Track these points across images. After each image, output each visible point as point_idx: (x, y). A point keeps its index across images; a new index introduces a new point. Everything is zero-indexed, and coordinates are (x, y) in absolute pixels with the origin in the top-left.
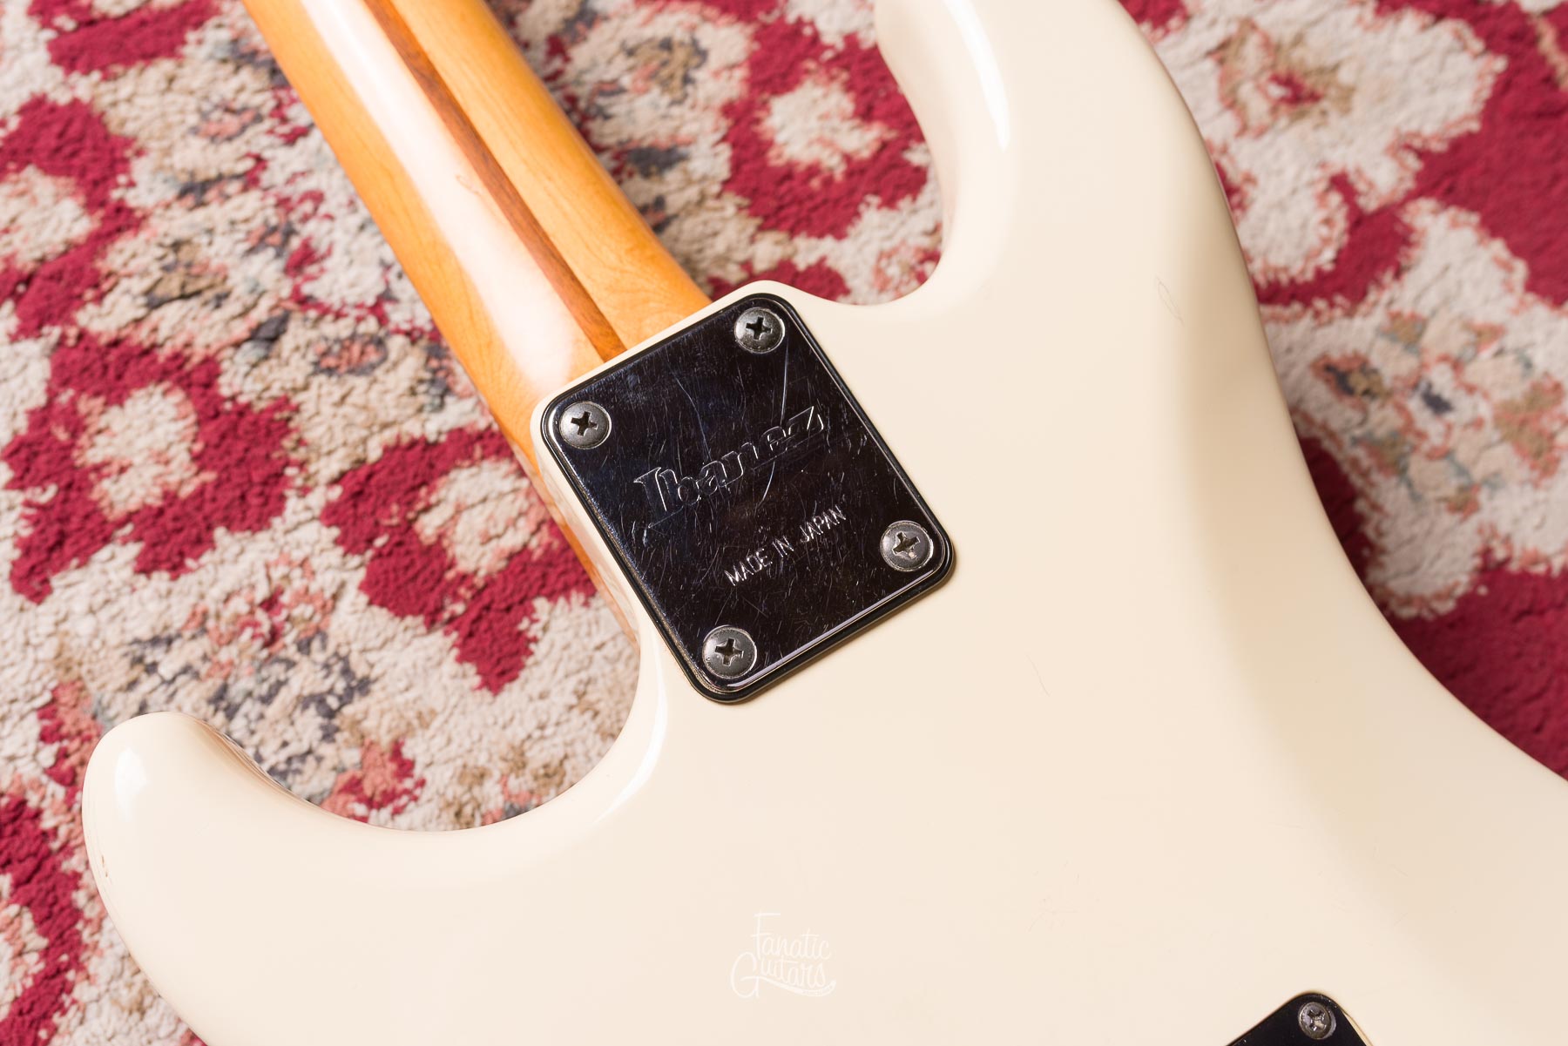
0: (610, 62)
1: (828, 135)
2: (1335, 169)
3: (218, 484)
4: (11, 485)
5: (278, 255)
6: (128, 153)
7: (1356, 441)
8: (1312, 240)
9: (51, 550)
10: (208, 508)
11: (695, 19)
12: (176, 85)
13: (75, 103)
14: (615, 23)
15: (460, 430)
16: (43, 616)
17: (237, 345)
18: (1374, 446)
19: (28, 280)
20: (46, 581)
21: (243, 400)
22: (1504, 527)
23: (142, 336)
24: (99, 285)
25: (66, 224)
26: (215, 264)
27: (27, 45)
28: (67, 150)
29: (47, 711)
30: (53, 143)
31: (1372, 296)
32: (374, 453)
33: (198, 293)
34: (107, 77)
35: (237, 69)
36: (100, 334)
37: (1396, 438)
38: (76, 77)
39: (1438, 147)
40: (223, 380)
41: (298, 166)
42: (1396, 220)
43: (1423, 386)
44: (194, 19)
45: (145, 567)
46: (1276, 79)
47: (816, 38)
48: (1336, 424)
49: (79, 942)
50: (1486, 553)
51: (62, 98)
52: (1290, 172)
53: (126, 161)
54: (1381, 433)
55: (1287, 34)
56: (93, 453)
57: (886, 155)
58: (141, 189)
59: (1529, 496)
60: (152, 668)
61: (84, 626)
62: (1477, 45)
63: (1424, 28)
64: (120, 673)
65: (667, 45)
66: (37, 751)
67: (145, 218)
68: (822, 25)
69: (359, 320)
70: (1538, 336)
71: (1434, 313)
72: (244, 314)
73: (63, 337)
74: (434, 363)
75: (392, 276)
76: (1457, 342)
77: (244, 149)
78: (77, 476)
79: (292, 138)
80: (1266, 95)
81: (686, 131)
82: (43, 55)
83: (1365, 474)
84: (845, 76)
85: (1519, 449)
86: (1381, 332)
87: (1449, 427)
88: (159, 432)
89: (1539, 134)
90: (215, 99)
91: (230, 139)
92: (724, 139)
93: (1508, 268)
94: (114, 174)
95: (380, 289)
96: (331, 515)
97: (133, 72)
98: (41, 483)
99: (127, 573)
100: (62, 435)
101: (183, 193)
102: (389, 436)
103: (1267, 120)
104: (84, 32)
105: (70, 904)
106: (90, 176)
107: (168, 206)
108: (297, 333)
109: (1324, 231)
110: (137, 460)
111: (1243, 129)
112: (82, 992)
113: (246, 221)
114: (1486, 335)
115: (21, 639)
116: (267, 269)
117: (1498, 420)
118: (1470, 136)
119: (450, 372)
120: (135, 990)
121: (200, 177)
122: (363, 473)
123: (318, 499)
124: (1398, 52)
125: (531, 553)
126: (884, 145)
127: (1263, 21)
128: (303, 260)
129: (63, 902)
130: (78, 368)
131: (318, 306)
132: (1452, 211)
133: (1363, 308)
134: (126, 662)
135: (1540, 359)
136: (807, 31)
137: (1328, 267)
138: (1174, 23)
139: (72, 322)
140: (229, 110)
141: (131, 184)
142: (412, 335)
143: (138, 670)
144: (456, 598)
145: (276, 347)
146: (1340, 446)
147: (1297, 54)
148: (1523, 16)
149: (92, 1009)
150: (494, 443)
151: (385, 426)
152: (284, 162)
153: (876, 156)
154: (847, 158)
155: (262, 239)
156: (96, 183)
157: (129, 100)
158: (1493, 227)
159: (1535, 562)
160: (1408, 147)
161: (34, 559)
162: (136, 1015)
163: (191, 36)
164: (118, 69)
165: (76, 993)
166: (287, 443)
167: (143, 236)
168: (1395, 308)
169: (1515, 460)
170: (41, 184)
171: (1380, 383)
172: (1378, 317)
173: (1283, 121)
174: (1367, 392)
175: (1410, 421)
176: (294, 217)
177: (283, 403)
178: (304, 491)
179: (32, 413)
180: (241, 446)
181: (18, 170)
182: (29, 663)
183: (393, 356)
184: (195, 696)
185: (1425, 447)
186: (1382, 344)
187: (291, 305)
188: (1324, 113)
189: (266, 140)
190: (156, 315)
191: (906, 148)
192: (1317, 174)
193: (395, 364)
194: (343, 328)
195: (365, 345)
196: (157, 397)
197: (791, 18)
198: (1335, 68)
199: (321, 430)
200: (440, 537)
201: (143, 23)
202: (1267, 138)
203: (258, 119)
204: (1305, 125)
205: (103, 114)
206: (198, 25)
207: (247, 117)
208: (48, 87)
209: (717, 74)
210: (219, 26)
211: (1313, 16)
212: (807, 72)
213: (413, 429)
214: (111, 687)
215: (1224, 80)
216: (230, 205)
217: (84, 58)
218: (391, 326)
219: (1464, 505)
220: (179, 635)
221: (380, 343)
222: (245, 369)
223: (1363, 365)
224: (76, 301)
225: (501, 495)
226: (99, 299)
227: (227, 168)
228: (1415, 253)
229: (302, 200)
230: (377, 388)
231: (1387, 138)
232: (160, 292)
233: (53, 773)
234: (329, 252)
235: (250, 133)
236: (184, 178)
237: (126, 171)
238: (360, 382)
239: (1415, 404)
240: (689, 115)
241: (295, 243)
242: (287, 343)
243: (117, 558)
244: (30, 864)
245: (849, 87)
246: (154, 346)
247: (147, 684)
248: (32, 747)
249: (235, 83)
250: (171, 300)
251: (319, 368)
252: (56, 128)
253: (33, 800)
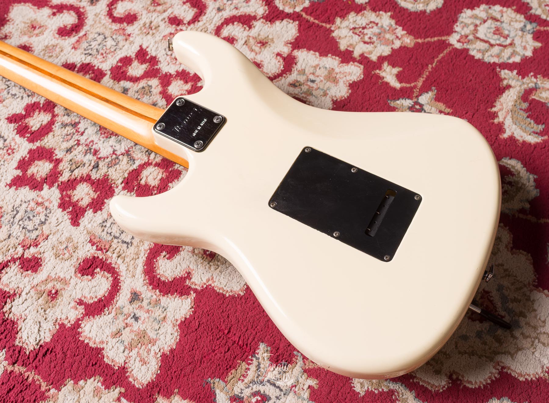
0: (134, 95)
1: (181, 89)
2: (276, 52)
3: (101, 193)
4: (63, 211)
5: (90, 154)
6: (53, 150)
7: (302, 94)
8: (278, 65)
9: (76, 217)
10: (101, 198)
11: (147, 81)
12: (55, 136)
13: (37, 147)
14: (132, 89)
15: (140, 165)
16: (81, 227)
17: (91, 170)
18: (305, 93)
19: (46, 179)
20: (78, 222)
21: (97, 179)
22: (334, 95)
23: (73, 177)
24: (60, 173)
25: (48, 167)
26: (79, 160)
27: (23, 142)
28: (41, 155)
29: (90, 241)
30: (38, 155)
31: (293, 70)
32: (126, 175)
33: (79, 166)
34: (41, 141)
35: (65, 128)
36: (65, 181)
37: (308, 90)
38: (35, 143)
39: (292, 41)
40: (92, 177)
41: (86, 138)
42: (291, 56)
43: (309, 80)
44: (52, 124)
45: (95, 212)
46: (258, 43)
47: (170, 74)
48: (297, 92)
49: (117, 272)
50: (333, 100)
51: (35, 147)
52: (268, 57)
53: (53, 152)
54: (305, 90)
55: (257, 35)
56: (75, 199)
57: (193, 87)
58: (58, 155)
59: (336, 88)
60: (105, 226)
61: (89, 226)
62: (292, 21)
63: (281, 23)
64: (100, 230)
65: (143, 88)
66: (92, 248)
67: (62, 159)
68: (170, 72)
69: (111, 157)
70: (326, 62)
71: (305, 68)
72: (90, 165)
73: (58, 184)
74: (129, 157)
75: (114, 147)
76: (312, 70)
77: (74, 140)
78: (74, 204)
79: (82, 134)
80: (257, 46)
81: (155, 100)
82: (27, 142)
83: (306, 98)
84: (179, 78)
85: (330, 81)
86: (297, 75)
87: (317, 84)
88: (85, 190)
89: (310, 31)
90: (64, 135)
91: (70, 139)
92: (162, 98)
93: (315, 55)
94: (52, 155)
95: (113, 150)
96: (124, 188)
97: (46, 137)
98: (68, 208)
99: (92, 214)
100: (67, 199)
101: (67, 152)
102: (128, 172)
103: (260, 50)
104: (32, 135)
105: (112, 267)
106: (48, 157)
107: (65, 155)
108: (101, 164)
109: (279, 63)
110: (84, 197)
111: (256, 54)
112: (122, 279)
113: (81, 151)
114: (316, 67)
115: (79, 233)
116: (90, 157)
117: (325, 79)
118: (298, 36)
119: (133, 157)
120: (131, 274)
121: (69, 148)
122: (126, 180)
123: (120, 187)
124: (278, 29)
125: (164, 178)
126: (192, 86)
127: (251, 35)
128: (96, 152)
129: (110, 267)
130: (64, 187)
131: (103, 158)
132: (300, 50)
133: (292, 72)
134: (100, 227)
135: (327, 66)
136: (168, 74)
137: (283, 69)
138: (235, 42)
139: (59, 181)
140: (67, 135)
141: (56, 155)
142: (123, 154)
143: (103, 228)
144: (154, 190)
145: (99, 168)
146: (299, 96)
147: (260, 37)
148: (298, 13)
149: (125, 280)
150: (147, 164)
151: (126, 171)
152: (83, 139)
153: (192, 88)
154: (187, 91)
155: (86, 153)
156: (49, 158)
157: (48, 142)
158: (309, 49)
159: (342, 98)
160: (288, 43)
161: (74, 220)
162: (133, 277)
163: (53, 127)
164: (43, 138)
165: (121, 279)
166: (110, 181)
167: (63, 162)
168: (298, 70)
169: (331, 84)
170: (40, 163)
171: (301, 82)
172: (296, 72)
173: (263, 49)
174: (299, 85)
175: (309, 86)
176: (90, 146)
177: (105, 175)
178: (117, 187)
179: (60, 198)
180: (101, 185)
181: (34, 163)
182: (83, 236)
183: (121, 159)
184: (116, 227)
185: (314, 89)
186: (298, 76)
187: (97, 160)
188: (270, 45)
189: (77, 137)
190: (73, 173)
191: (196, 84)
192: (273, 55)
193: (122, 160)
194: (109, 159)
195: (115, 160)
196: (81, 185)
197: (164, 73)
198: (268, 36)
199: (114, 177)
200: (146, 183)
201: (43, 129)
202: (261, 53)
203: (74, 134)
204: (267, 48)
205: (44, 147)
206: (53, 124)
207: (72, 135)
208: (31, 147)
209: (155, 88)
210: (58, 123)
211: (260, 30)
212: (172, 80)
213: (131, 169)
214: (100, 233)
215: (248, 48)
216: (76, 150)
217: (35, 139)
218: (118, 155)
219: (325, 94)
220: (107, 219)
221: (117, 158)
222: (95, 173)
223: (297, 81)
224: (58, 177)
225: (153, 171)
226: (61, 175)
227: (72, 144)
228: (297, 59)
229: (90, 143)
230: (121, 166)
231: (283, 43)
232: (72, 169)
233: (97, 250)
234: (100, 149)
235: (74, 137)
236: (66, 149)
237: (54, 153)
238: (118, 166)
239: (309, 83)
240: (154, 97)
241: (92, 150)
242: (100, 166)
243: (89, 213)
244: (101, 265)
245: (181, 79)
246: (76, 178)
247: (106, 229)
248: (91, 248)
249: (66, 130)
250: (75, 169)
251: (108, 167)
252: (37, 153)
253: (96, 255)
